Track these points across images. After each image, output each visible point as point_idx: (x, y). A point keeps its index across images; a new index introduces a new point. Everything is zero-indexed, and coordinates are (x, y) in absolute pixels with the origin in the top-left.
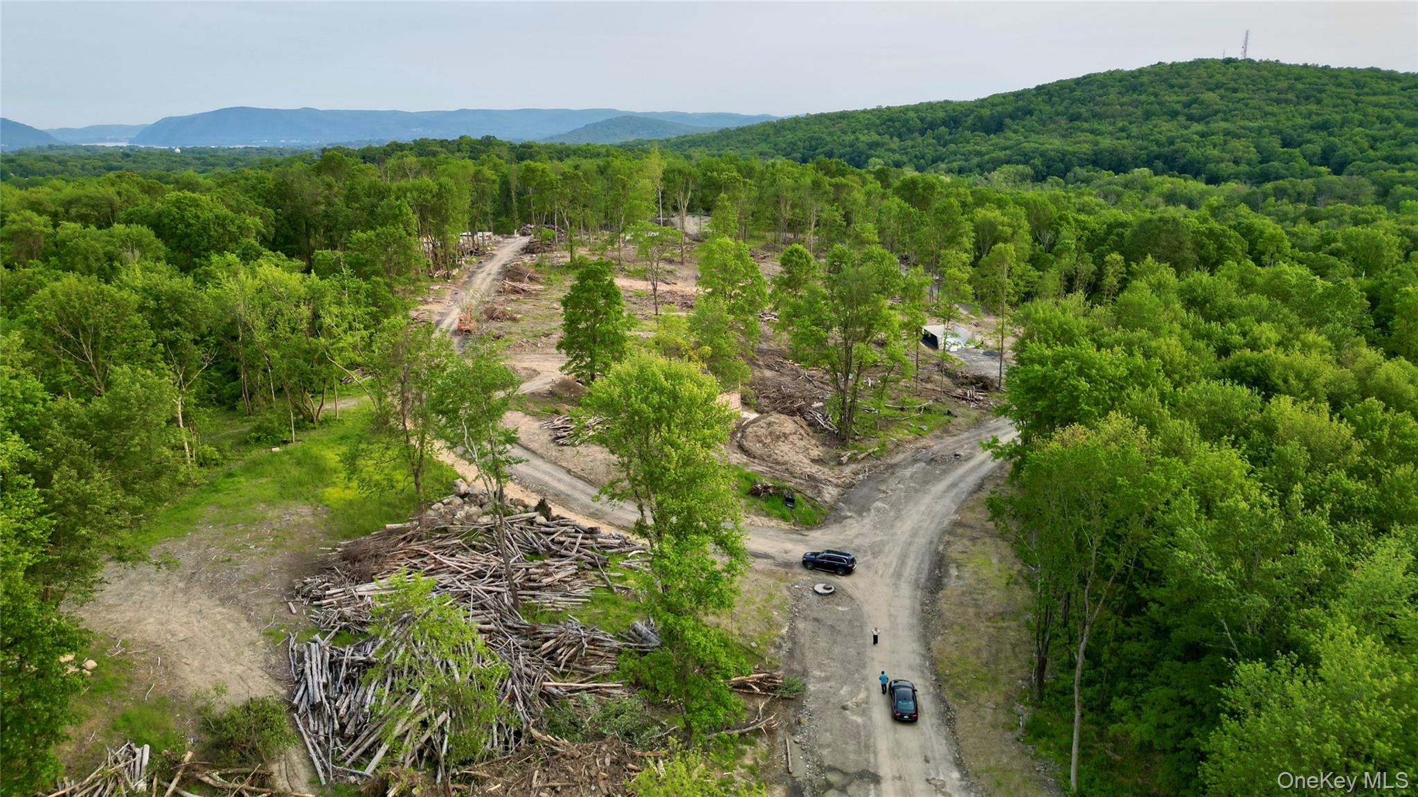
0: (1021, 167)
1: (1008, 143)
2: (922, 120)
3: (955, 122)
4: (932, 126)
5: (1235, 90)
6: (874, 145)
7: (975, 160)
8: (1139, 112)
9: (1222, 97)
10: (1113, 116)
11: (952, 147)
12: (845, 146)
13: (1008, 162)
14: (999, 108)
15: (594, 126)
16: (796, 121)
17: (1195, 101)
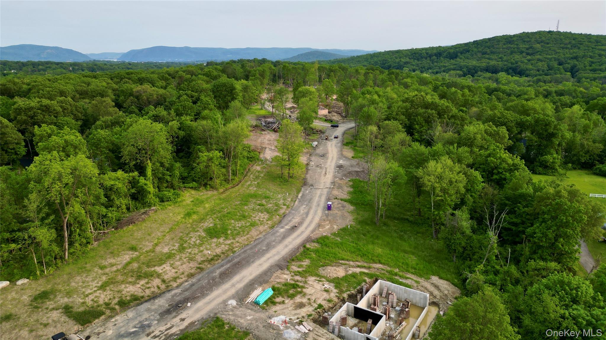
0: (458, 72)
1: (456, 63)
2: (427, 54)
3: (440, 54)
4: (430, 56)
5: (548, 44)
6: (406, 63)
7: (443, 69)
8: (509, 52)
9: (542, 46)
10: (499, 53)
11: (435, 64)
12: (395, 63)
13: (454, 70)
14: (457, 50)
15: (302, 55)
16: (380, 53)
17: (531, 48)
